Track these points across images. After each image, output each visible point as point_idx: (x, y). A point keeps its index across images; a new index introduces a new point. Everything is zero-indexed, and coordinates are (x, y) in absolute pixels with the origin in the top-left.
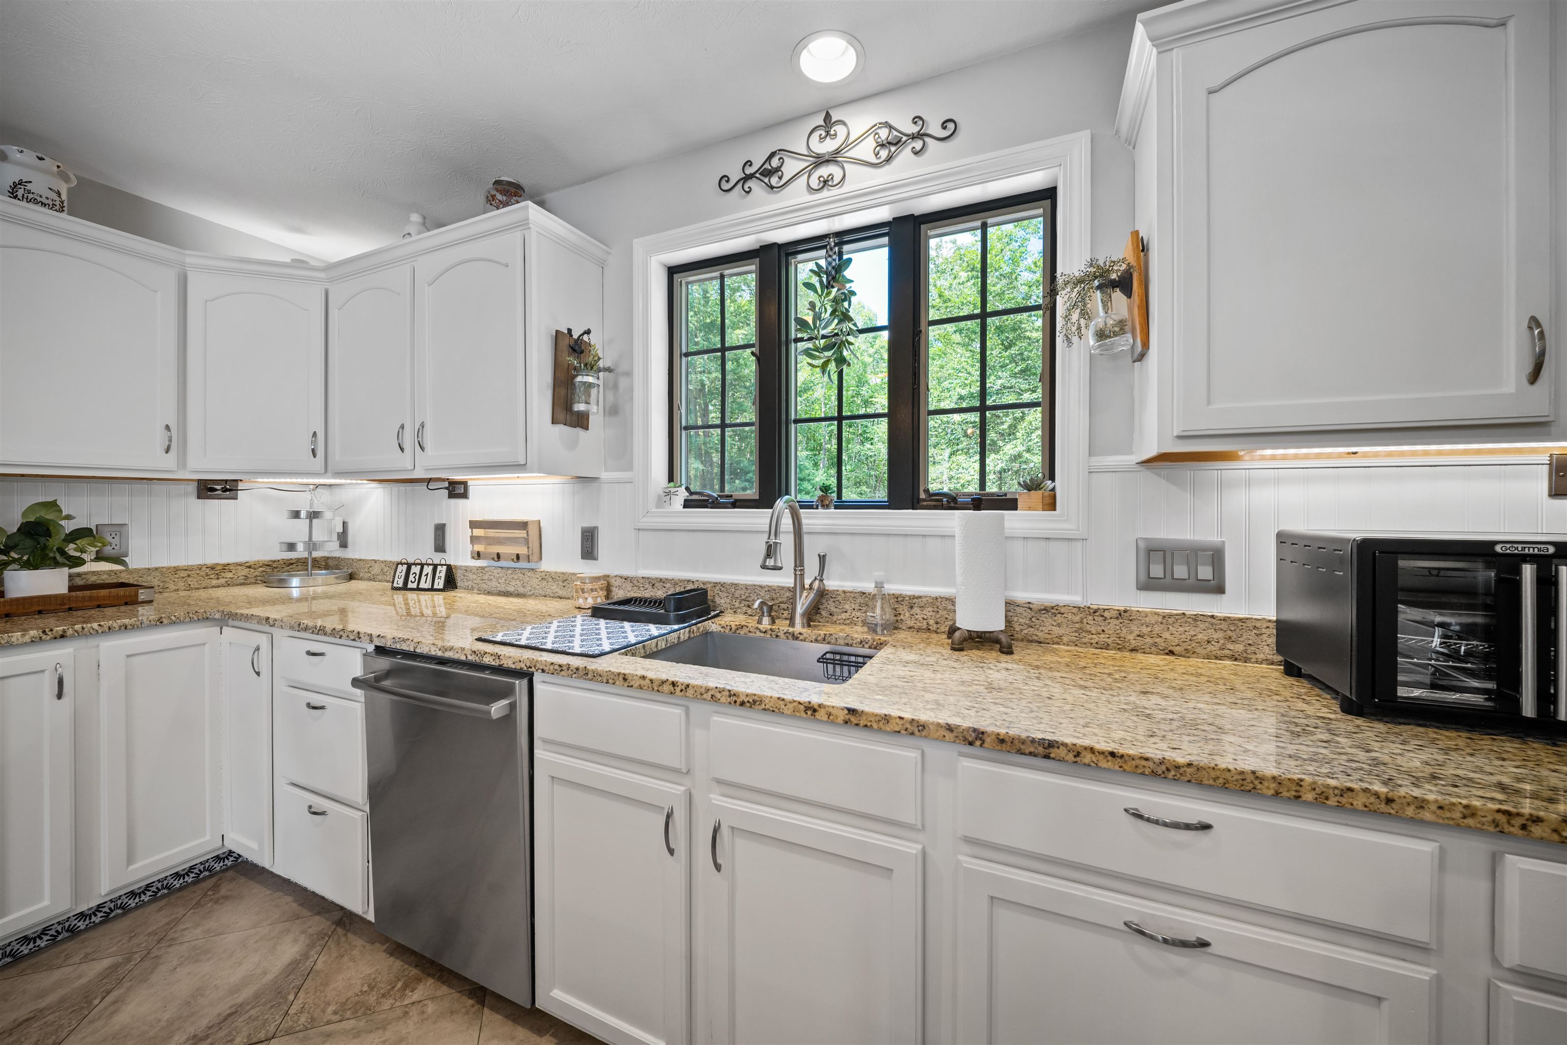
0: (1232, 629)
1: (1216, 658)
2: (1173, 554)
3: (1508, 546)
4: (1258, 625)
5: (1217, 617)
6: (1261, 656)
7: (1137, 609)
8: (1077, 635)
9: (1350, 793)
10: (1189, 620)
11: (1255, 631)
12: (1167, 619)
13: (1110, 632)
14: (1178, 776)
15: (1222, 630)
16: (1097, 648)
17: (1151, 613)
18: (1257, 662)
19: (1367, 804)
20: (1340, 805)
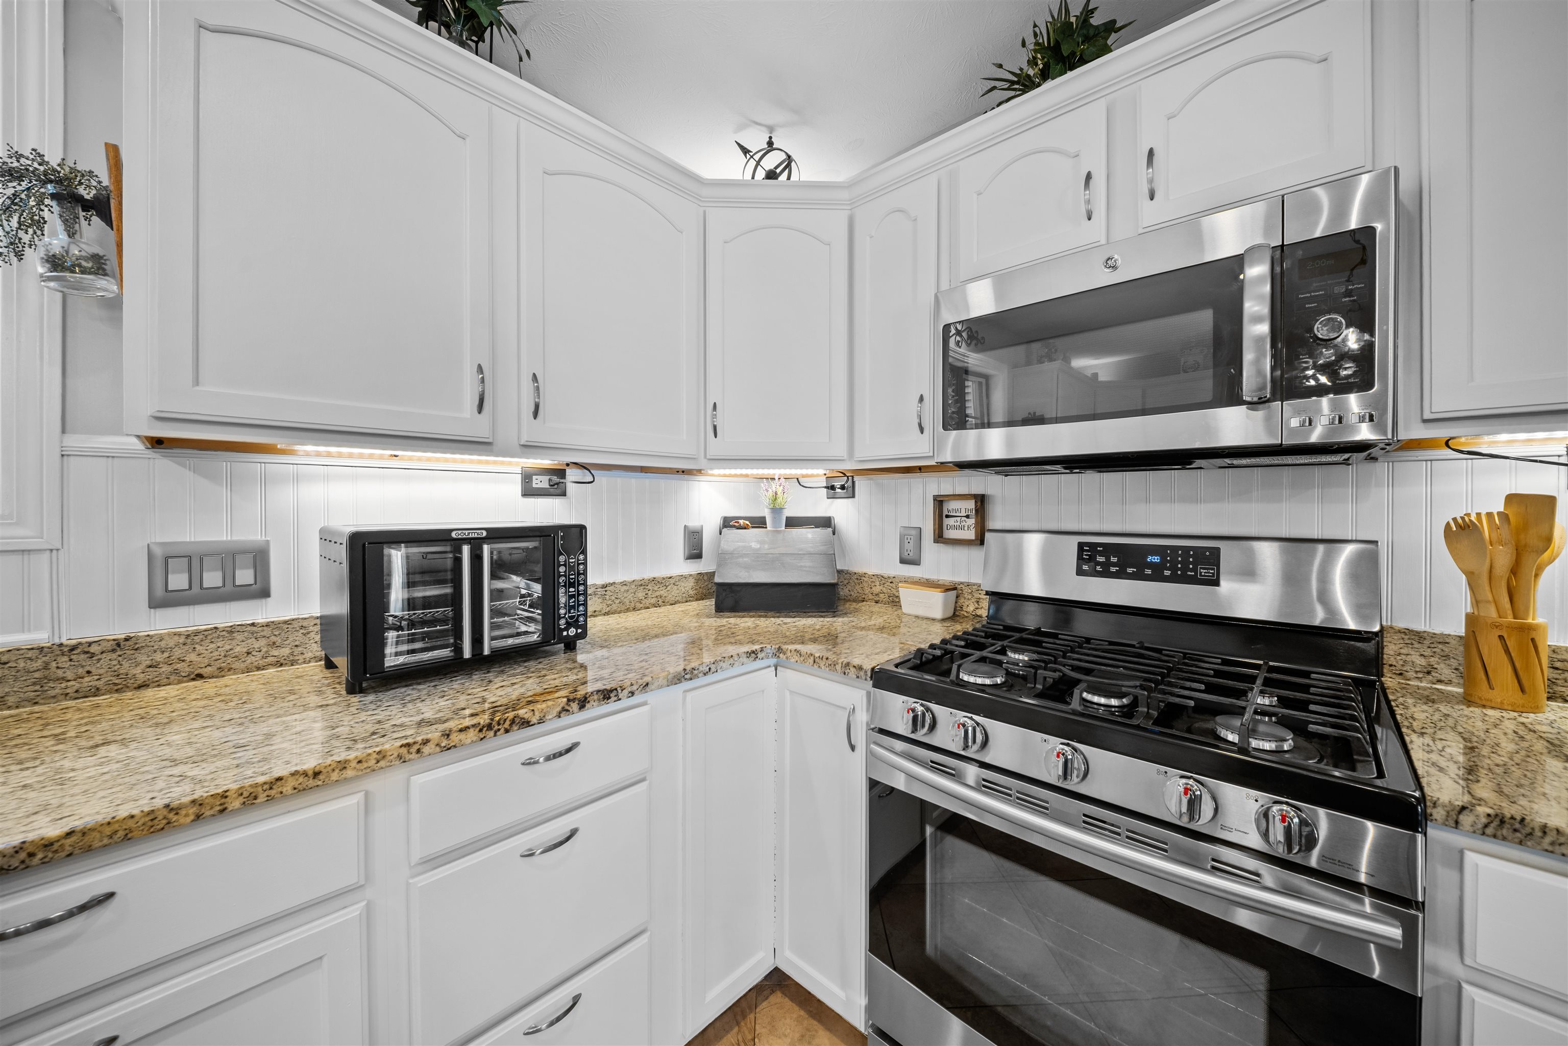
0: (277, 633)
1: (258, 669)
2: (201, 560)
3: (460, 532)
4: (305, 624)
5: (258, 624)
6: (309, 655)
7: (146, 634)
8: (38, 687)
9: (279, 783)
10: (222, 634)
11: (302, 631)
12: (191, 638)
13: (102, 671)
14: (50, 855)
15: (264, 637)
16: (76, 699)
17: (169, 634)
18: (304, 662)
19: (296, 786)
20: (269, 798)
